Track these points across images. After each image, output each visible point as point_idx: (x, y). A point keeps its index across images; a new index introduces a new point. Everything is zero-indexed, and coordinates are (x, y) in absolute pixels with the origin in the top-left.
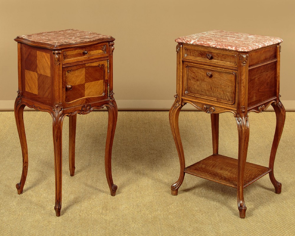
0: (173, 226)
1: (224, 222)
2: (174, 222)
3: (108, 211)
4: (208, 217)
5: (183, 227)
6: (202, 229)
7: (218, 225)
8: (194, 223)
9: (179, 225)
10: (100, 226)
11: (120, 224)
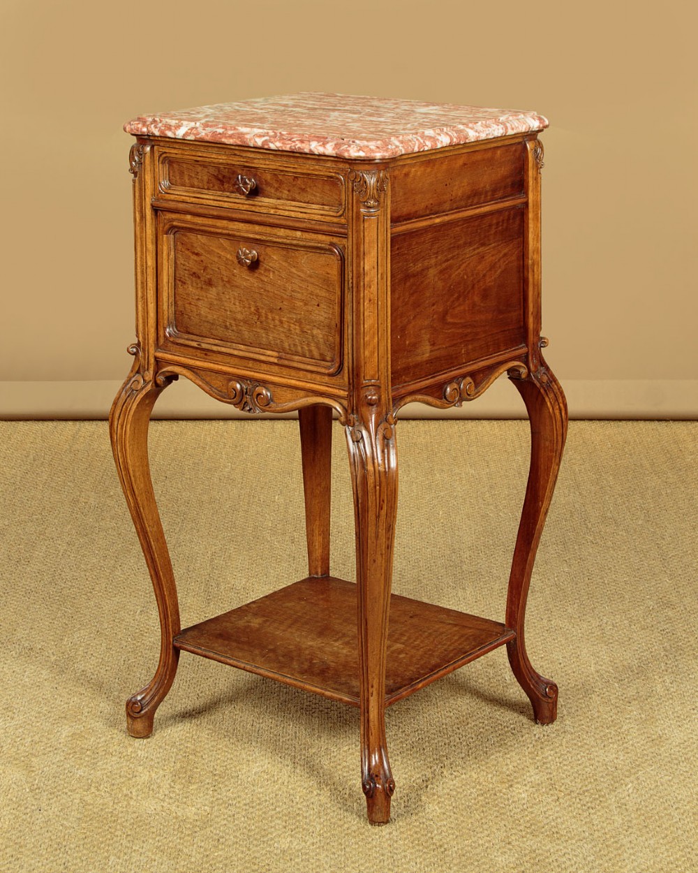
0: (441, 846)
1: (640, 830)
2: (443, 828)
3: (194, 787)
4: (580, 811)
5: (478, 851)
6: (553, 858)
7: (616, 842)
8: (524, 833)
9: (466, 842)
10: (156, 844)
11: (235, 837)
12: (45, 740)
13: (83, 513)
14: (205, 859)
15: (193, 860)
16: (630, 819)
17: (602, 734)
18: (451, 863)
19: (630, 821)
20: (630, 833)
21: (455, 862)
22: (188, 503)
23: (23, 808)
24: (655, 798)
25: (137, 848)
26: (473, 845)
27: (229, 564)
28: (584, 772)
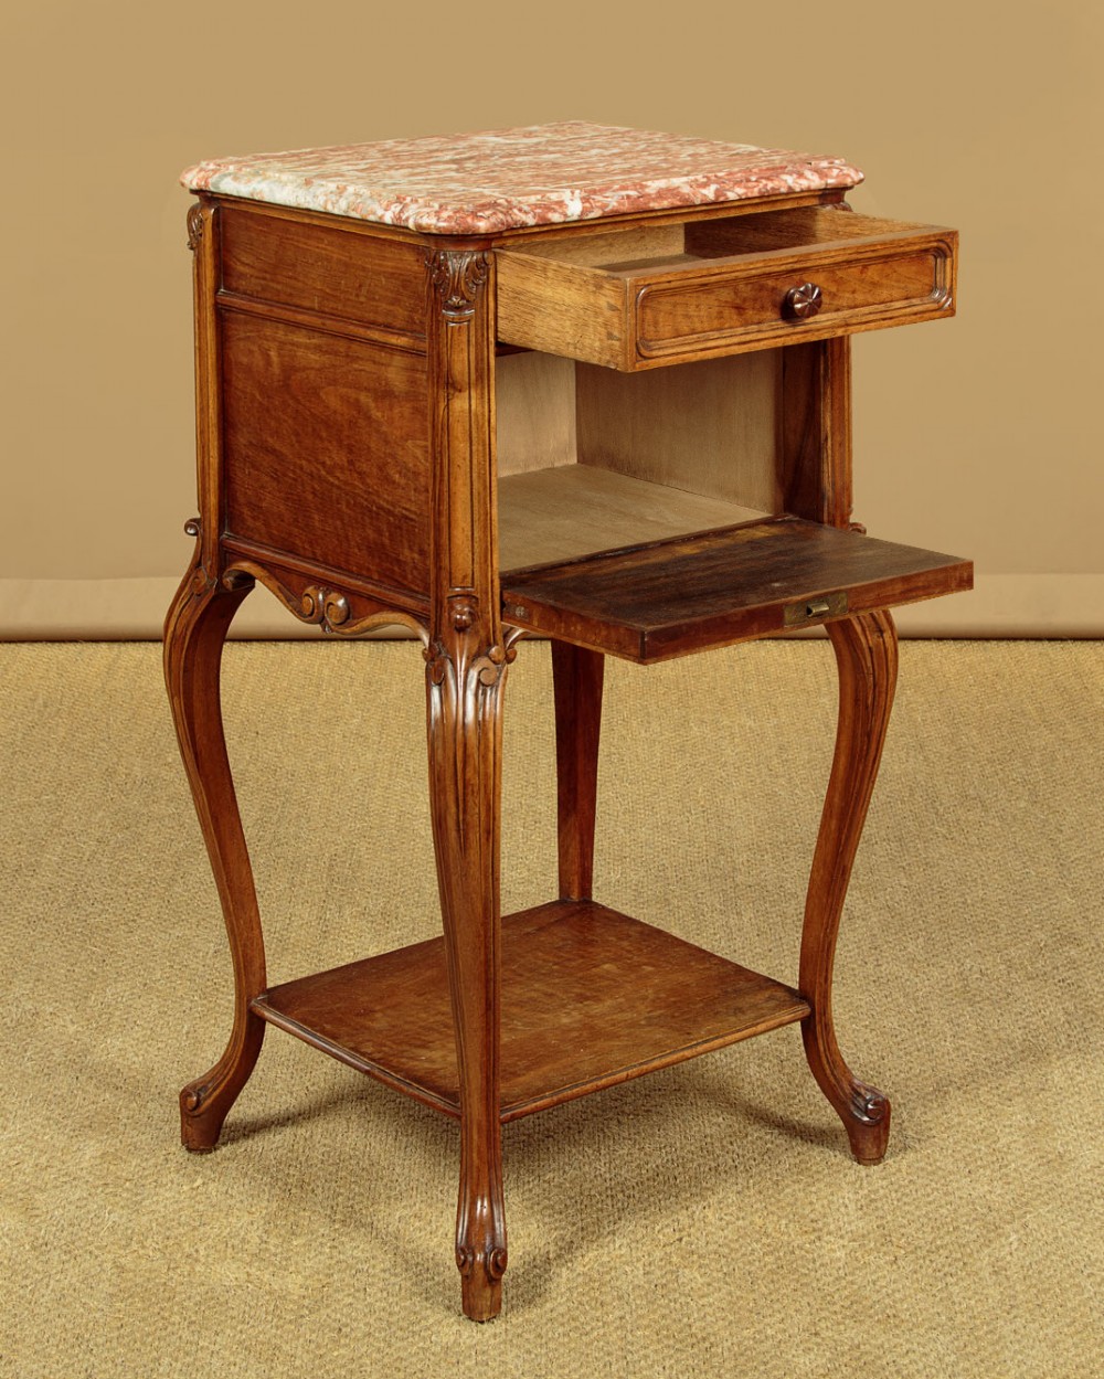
0: (704, 1339)
1: (1030, 1312)
2: (708, 1309)
3: (301, 1241)
4: (932, 1281)
5: (764, 1347)
6: (889, 1357)
7: (991, 1332)
8: (840, 1316)
9: (745, 1333)
10: (237, 1337)
11: (367, 1324)
12: (57, 1163)
13: (122, 792)
14: (317, 1362)
15: (298, 1363)
16: (1012, 1293)
17: (966, 1151)
18: (721, 1367)
19: (1014, 1297)
20: (1015, 1317)
21: (728, 1365)
22: (293, 775)
23: (20, 1277)
24: (1053, 1257)
25: (206, 1344)
26: (758, 1337)
27: (359, 874)
28: (937, 1216)
